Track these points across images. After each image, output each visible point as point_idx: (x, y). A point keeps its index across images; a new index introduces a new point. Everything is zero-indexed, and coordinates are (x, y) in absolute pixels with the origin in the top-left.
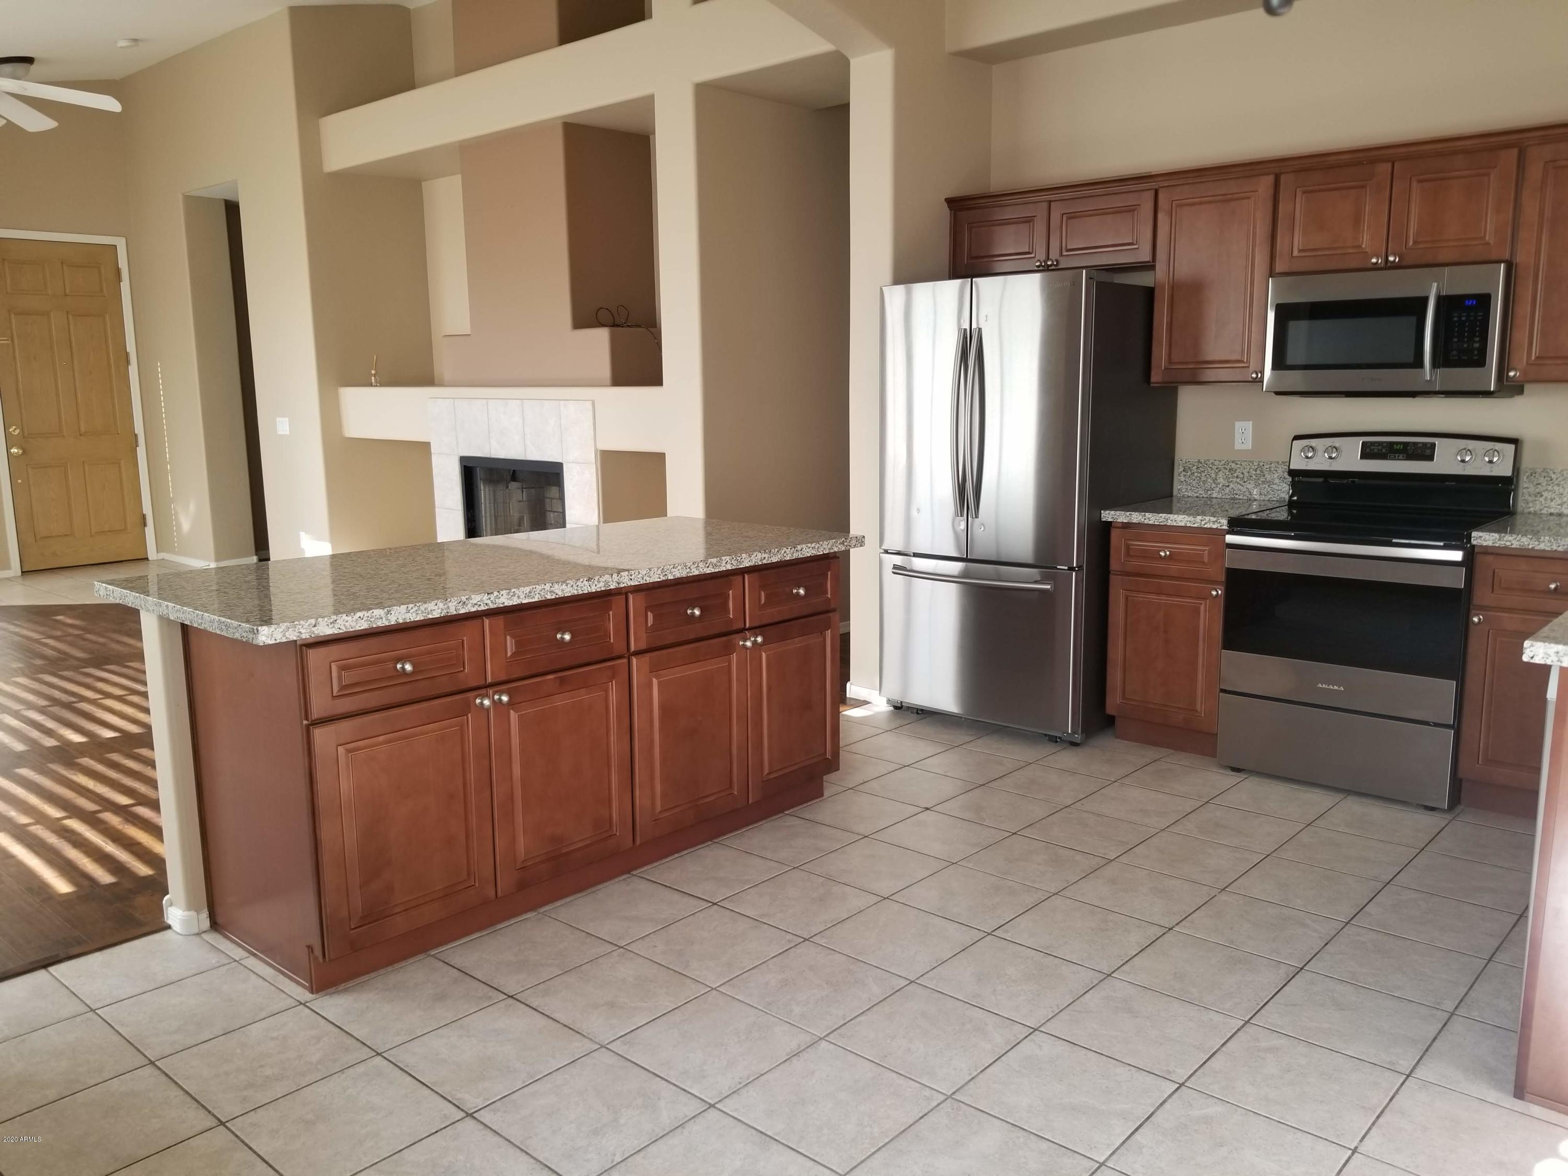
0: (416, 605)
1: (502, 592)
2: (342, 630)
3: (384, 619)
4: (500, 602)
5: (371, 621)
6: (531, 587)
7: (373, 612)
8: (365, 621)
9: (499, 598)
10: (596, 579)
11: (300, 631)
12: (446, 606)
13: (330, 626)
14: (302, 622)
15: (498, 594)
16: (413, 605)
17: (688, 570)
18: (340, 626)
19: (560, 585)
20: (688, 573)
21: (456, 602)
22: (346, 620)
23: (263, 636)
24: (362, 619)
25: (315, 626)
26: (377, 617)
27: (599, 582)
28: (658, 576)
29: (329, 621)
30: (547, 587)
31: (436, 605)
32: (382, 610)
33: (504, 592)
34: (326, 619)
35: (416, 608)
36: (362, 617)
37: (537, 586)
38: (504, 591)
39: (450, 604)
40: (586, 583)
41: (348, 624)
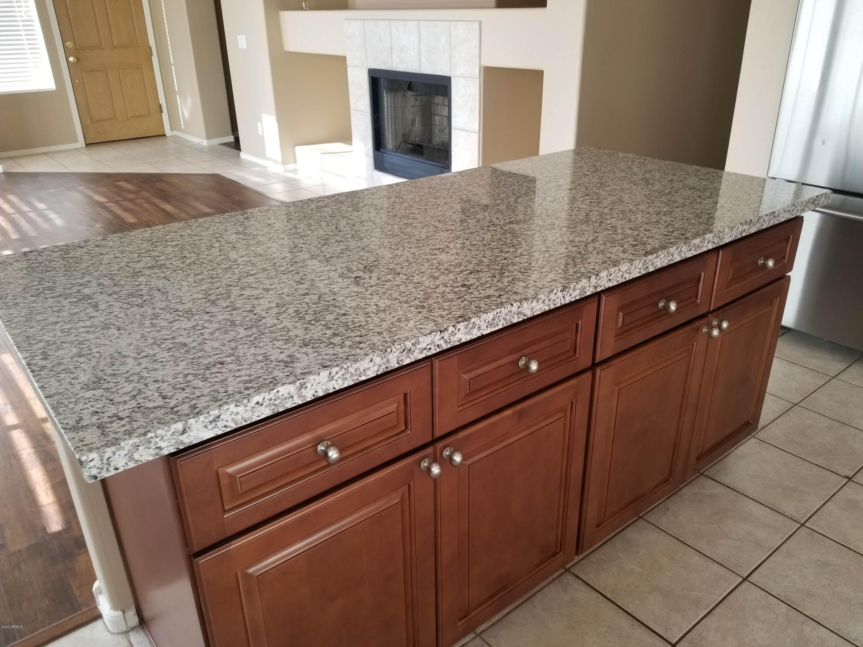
0: (342, 368)
1: (459, 326)
2: (230, 427)
3: (295, 397)
4: (456, 339)
5: (276, 405)
6: (495, 312)
7: (278, 391)
8: (266, 407)
9: (455, 334)
10: (572, 287)
11: (158, 445)
12: (385, 360)
13: (210, 427)
14: (160, 432)
15: (454, 329)
16: (337, 369)
17: (670, 258)
18: (225, 423)
19: (530, 302)
20: (669, 261)
21: (398, 352)
22: (235, 412)
23: (92, 469)
24: (262, 405)
25: (184, 432)
26: (284, 397)
27: (574, 290)
28: (638, 270)
29: (207, 420)
30: (515, 309)
31: (371, 361)
32: (291, 385)
33: (461, 326)
34: (202, 418)
35: (344, 371)
36: (260, 403)
37: (503, 309)
38: (462, 324)
39: (390, 356)
40: (560, 294)
41: (239, 417)
